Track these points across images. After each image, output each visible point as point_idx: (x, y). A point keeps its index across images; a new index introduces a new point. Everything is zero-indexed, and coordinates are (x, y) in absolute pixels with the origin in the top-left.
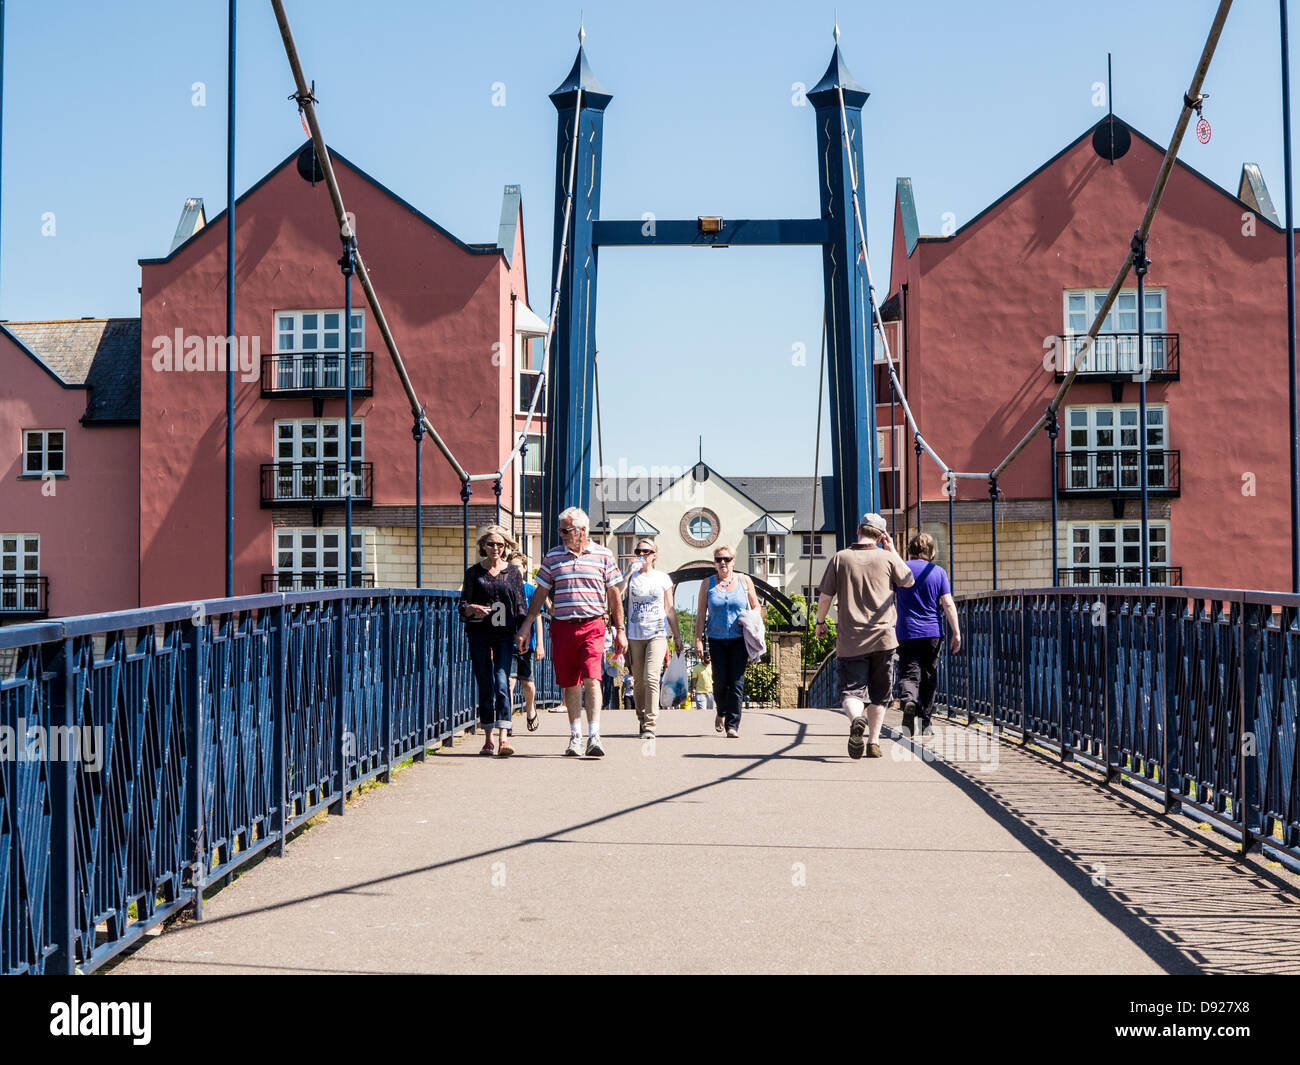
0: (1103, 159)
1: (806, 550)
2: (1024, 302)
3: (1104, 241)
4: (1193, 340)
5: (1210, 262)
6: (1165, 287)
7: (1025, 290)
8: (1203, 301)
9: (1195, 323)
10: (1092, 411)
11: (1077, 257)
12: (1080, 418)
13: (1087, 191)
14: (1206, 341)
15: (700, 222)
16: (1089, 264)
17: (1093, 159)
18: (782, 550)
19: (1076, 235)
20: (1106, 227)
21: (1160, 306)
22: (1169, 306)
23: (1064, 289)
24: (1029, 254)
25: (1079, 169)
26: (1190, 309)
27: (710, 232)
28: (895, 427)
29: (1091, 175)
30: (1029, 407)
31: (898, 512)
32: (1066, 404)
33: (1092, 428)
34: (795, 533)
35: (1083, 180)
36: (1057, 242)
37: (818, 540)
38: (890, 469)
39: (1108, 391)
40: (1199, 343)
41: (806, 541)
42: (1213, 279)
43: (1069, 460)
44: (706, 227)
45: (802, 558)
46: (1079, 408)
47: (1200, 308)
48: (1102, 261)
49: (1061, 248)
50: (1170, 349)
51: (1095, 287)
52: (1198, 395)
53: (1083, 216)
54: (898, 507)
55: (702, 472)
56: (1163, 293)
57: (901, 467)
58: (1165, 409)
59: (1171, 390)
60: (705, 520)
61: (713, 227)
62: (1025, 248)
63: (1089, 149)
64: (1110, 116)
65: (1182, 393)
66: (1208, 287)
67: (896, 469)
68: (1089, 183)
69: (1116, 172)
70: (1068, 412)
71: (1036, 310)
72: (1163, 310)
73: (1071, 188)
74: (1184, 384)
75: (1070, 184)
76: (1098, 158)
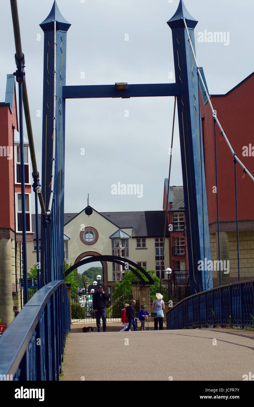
1: (139, 245)
18: (127, 246)
27: (122, 91)
34: (133, 237)
37: (144, 241)
41: (138, 241)
45: (137, 249)
55: (89, 211)
60: (91, 233)
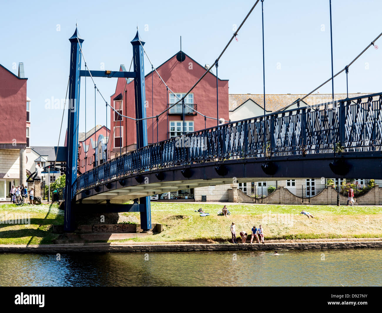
0: (179, 62)
2: (160, 96)
3: (179, 81)
4: (200, 106)
5: (204, 87)
6: (193, 93)
7: (160, 93)
8: (203, 97)
9: (200, 101)
10: (176, 122)
11: (173, 85)
12: (173, 124)
13: (175, 69)
14: (203, 106)
15: (106, 71)
16: (175, 87)
17: (176, 61)
19: (172, 79)
20: (180, 78)
21: (192, 97)
22: (194, 98)
23: (169, 93)
24: (161, 84)
25: (173, 64)
26: (199, 98)
27: (108, 74)
28: (121, 126)
29: (176, 66)
30: (161, 121)
31: (121, 148)
32: (170, 120)
33: (176, 127)
34: (48, 161)
35: (174, 66)
36: (168, 81)
38: (120, 137)
39: (180, 118)
40: (202, 106)
42: (205, 91)
43: (170, 134)
44: (107, 73)
46: (173, 121)
47: (202, 98)
48: (178, 86)
49: (169, 83)
50: (195, 108)
51: (177, 92)
52: (201, 119)
53: (174, 75)
54: (122, 146)
56: (193, 94)
57: (122, 136)
58: (193, 122)
59: (195, 118)
61: (109, 73)
62: (160, 83)
63: (176, 59)
64: (181, 51)
65: (197, 119)
66: (204, 93)
67: (121, 137)
68: (176, 67)
69: (182, 65)
70: (170, 122)
71: (162, 97)
72: (193, 98)
73: (171, 68)
74: (198, 116)
75: (171, 67)
76: (178, 61)
